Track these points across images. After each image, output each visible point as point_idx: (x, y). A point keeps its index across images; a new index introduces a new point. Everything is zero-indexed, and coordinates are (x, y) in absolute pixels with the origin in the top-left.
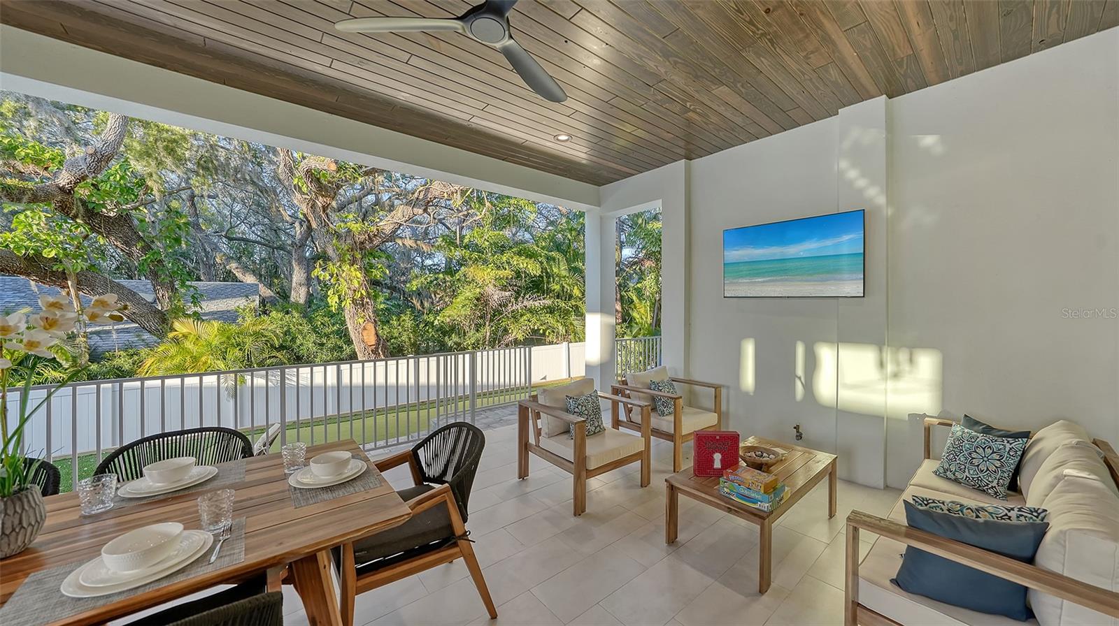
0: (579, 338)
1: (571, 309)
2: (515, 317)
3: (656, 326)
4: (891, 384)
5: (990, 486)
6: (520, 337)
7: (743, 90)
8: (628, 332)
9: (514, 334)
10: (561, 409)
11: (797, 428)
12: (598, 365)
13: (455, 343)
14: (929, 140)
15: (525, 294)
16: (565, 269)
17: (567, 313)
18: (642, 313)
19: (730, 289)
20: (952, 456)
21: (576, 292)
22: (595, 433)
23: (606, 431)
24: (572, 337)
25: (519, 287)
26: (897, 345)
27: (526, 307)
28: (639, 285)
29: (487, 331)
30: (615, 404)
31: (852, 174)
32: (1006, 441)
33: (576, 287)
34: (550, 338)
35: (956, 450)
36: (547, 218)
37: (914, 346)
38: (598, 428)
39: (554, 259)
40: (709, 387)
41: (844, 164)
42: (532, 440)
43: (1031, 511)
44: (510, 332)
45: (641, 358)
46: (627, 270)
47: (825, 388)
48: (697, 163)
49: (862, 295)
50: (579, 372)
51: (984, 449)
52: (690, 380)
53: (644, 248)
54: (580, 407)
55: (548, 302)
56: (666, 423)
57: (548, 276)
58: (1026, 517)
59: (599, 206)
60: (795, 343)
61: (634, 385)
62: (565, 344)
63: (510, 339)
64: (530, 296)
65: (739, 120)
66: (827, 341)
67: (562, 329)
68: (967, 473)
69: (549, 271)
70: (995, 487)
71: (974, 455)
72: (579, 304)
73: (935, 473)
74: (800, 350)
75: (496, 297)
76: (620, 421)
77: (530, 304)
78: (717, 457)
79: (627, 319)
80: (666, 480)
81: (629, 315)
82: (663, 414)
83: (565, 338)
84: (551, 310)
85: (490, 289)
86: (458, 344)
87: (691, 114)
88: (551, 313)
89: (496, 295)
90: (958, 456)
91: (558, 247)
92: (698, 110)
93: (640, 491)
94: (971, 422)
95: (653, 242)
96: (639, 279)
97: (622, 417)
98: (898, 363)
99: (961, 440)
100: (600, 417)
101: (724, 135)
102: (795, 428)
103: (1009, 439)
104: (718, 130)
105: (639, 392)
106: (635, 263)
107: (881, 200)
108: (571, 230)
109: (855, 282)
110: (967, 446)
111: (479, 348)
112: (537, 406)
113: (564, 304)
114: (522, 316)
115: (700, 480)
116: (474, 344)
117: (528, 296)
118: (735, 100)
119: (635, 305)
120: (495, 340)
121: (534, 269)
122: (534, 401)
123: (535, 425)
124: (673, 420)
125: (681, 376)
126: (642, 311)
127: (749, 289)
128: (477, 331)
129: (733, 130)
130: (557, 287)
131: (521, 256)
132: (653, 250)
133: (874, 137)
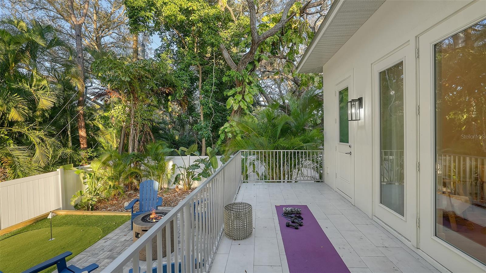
18: (109, 139)
126: (108, 136)
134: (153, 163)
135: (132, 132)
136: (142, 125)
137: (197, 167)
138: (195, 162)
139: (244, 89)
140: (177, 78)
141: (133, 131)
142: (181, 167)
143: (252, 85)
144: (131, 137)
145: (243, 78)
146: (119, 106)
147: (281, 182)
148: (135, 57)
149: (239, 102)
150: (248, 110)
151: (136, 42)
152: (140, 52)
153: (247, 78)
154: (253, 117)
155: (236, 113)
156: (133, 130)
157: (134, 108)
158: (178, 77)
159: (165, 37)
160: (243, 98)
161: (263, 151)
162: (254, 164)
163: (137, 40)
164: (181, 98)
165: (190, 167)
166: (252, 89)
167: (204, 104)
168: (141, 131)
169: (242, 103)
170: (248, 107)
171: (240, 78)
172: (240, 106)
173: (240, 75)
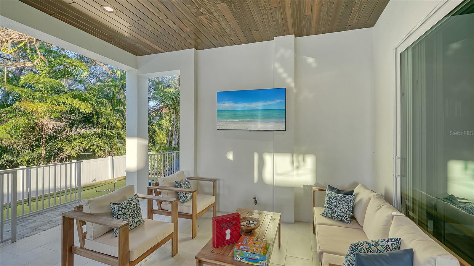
0: (121, 153)
1: (115, 135)
2: (69, 140)
3: (169, 145)
4: (295, 172)
5: (346, 219)
6: (73, 154)
7: (234, 10)
8: (153, 149)
9: (68, 152)
10: (106, 214)
11: (255, 198)
12: (136, 172)
13: (7, 161)
14: (311, 60)
15: (78, 125)
16: (111, 110)
17: (112, 137)
18: (162, 138)
20: (329, 206)
21: (119, 125)
22: (136, 227)
23: (145, 223)
24: (115, 152)
25: (74, 120)
26: (299, 153)
27: (79, 133)
28: (160, 122)
29: (43, 151)
30: (150, 202)
31: (281, 70)
32: (349, 197)
33: (118, 122)
34: (99, 154)
35: (331, 203)
36: (97, 77)
37: (305, 153)
38: (139, 223)
39: (102, 103)
40: (210, 181)
41: (277, 65)
42: (77, 243)
43: (395, 240)
44: (64, 151)
45: (161, 163)
46: (152, 113)
47: (268, 176)
48: (201, 52)
49: (285, 130)
50: (120, 174)
51: (342, 201)
52: (197, 178)
53: (163, 102)
54: (123, 210)
55: (98, 131)
56: (185, 207)
57: (98, 114)
58: (395, 244)
59: (137, 69)
61: (164, 186)
62: (110, 157)
63: (65, 156)
64: (82, 127)
65: (227, 29)
66: (269, 152)
67: (108, 148)
68: (336, 214)
69: (98, 110)
70: (347, 219)
71: (339, 205)
72: (121, 132)
73: (322, 215)
74: (256, 157)
75: (50, 126)
76: (153, 210)
77: (83, 131)
78: (228, 232)
79: (152, 141)
80: (196, 258)
81: (153, 139)
82: (184, 202)
83: (109, 154)
84: (100, 136)
85: (45, 120)
86: (11, 162)
87: (202, 17)
88: (99, 137)
89: (51, 125)
90: (332, 206)
91: (106, 96)
92: (207, 16)
93: (172, 260)
94: (332, 189)
95: (168, 99)
96: (159, 119)
97: (155, 207)
98: (299, 162)
99: (331, 197)
100: (140, 214)
101: (218, 37)
102: (254, 198)
103: (350, 195)
104: (216, 34)
105: (168, 190)
106: (157, 110)
107: (293, 85)
108: (115, 86)
109: (282, 123)
110: (335, 200)
111: (34, 163)
112: (82, 216)
113: (109, 132)
114: (75, 139)
115: (217, 251)
116: (28, 161)
117: (80, 126)
118: (229, 15)
119: (157, 133)
120: (50, 157)
121: (86, 108)
122: (79, 211)
123: (80, 229)
124: (191, 205)
125: (192, 176)
126: (161, 136)
128: (33, 151)
129: (224, 36)
130: (104, 121)
131: (75, 98)
132: (168, 103)
133: (290, 54)
144: (174, 137)
156: (175, 132)
157: (176, 118)
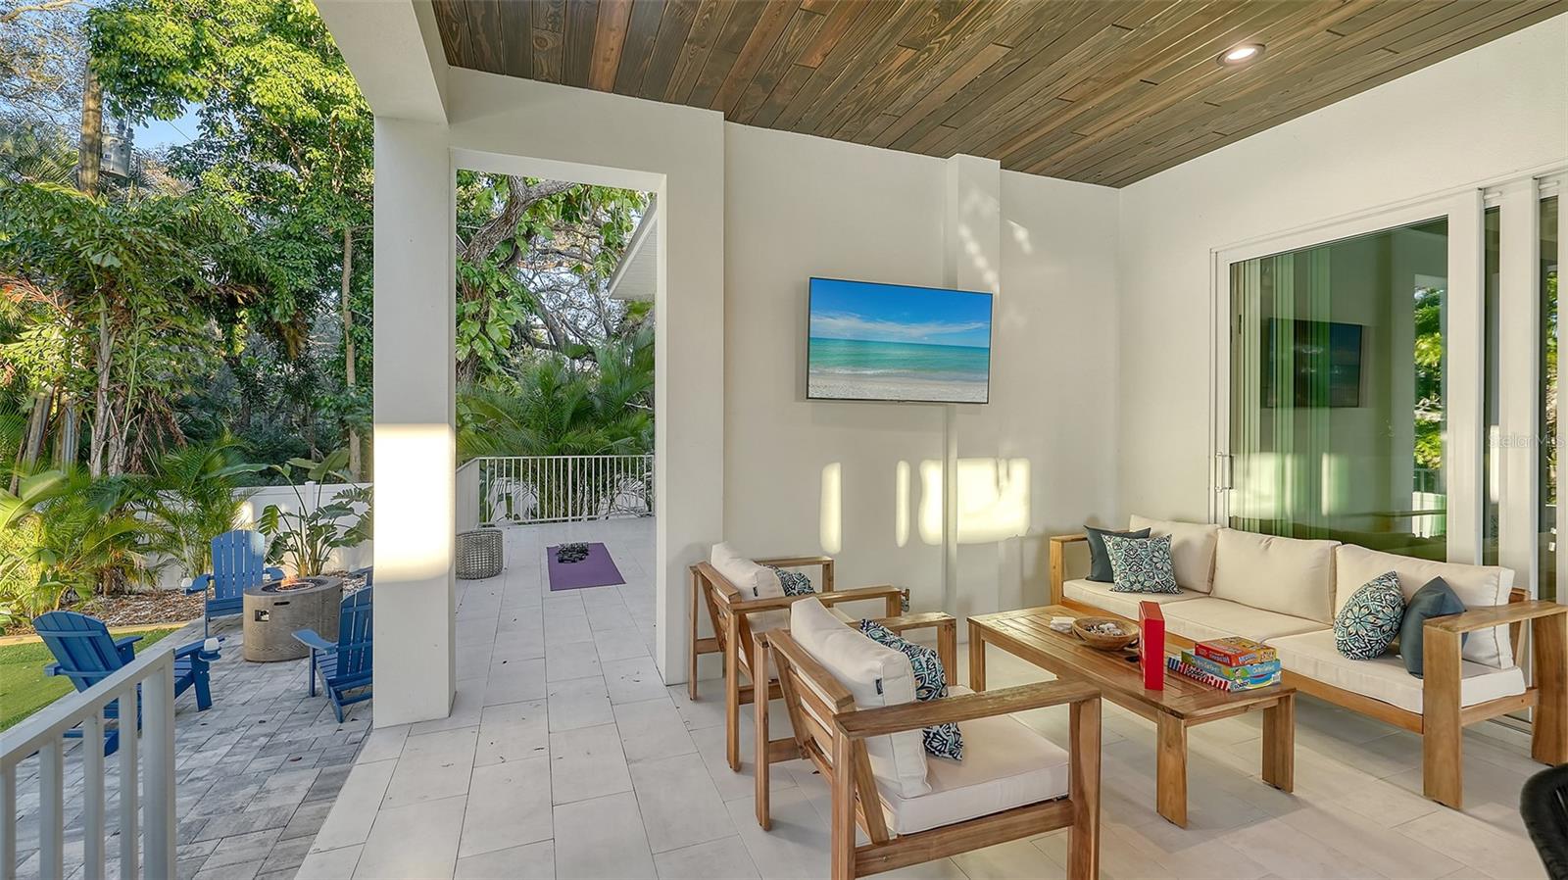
5: (1174, 585)
14: (1021, 233)
19: (819, 383)
37: (1012, 455)
40: (814, 563)
41: (963, 231)
52: (787, 559)
59: (449, 123)
60: (897, 463)
74: (903, 473)
107: (999, 288)
109: (979, 384)
127: (852, 387)
134: (186, 507)
135: (102, 414)
136: (140, 394)
137: (343, 512)
138: (335, 498)
139: (485, 307)
140: (276, 259)
141: (105, 413)
142: (291, 515)
143: (508, 299)
144: (98, 428)
145: (485, 280)
146: (42, 329)
147: (566, 521)
148: (89, 164)
149: (473, 340)
150: (496, 360)
151: (94, 117)
152: (110, 150)
153: (495, 279)
154: (508, 381)
155: (462, 369)
156: (106, 408)
157: (112, 340)
158: (280, 257)
159: (223, 124)
160: (483, 330)
161: (530, 458)
162: (509, 498)
163: (100, 109)
164: (288, 320)
165: (322, 512)
166: (509, 309)
167: (362, 338)
168: (137, 411)
169: (480, 344)
170: (496, 353)
171: (476, 279)
172: (473, 352)
173: (476, 271)
